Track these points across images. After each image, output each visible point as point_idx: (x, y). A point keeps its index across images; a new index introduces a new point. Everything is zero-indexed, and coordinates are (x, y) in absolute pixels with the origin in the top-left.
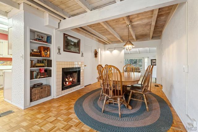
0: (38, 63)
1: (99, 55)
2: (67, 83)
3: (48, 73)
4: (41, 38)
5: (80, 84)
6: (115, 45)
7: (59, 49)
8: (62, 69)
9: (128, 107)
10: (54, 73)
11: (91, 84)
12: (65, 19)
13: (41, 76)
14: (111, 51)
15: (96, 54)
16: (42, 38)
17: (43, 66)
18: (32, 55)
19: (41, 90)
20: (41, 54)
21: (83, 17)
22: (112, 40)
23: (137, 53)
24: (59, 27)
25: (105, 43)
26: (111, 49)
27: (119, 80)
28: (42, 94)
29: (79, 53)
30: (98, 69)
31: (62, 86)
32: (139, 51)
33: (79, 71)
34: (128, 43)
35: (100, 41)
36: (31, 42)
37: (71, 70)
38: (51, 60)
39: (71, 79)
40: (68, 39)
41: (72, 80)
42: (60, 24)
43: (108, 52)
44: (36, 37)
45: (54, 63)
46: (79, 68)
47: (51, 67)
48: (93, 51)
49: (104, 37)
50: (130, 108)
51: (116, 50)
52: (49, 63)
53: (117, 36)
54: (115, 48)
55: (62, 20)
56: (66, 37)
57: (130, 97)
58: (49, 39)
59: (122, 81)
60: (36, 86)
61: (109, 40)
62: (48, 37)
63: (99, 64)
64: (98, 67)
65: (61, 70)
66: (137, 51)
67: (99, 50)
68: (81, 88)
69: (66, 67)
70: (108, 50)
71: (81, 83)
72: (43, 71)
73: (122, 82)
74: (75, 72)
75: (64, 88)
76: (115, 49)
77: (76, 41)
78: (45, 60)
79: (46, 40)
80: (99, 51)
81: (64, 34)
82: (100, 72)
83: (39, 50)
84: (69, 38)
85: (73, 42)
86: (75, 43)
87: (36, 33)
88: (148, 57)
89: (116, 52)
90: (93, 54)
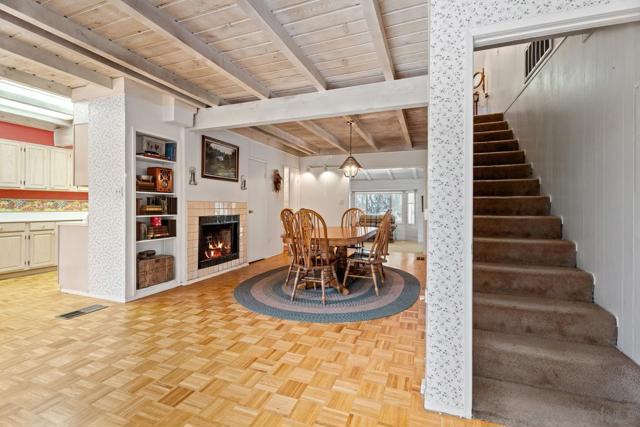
0: (148, 204)
1: (285, 184)
2: (212, 253)
3: (169, 229)
4: (154, 150)
5: (237, 257)
6: (327, 158)
7: (193, 174)
8: (198, 219)
9: (342, 292)
10: (181, 228)
11: (266, 257)
12: (208, 106)
13: (155, 233)
14: (317, 175)
15: (277, 182)
16: (157, 147)
17: (160, 213)
18: (139, 188)
19: (156, 266)
20: (156, 184)
21: (252, 109)
22: (319, 146)
23: (389, 179)
24: (194, 123)
25: (300, 154)
26: (317, 169)
27: (323, 236)
28: (158, 274)
29: (237, 181)
30: (283, 218)
31: (200, 259)
32: (392, 174)
33: (236, 226)
34: (350, 162)
35: (286, 149)
36: (137, 159)
37: (218, 223)
38: (176, 199)
39: (220, 246)
40: (211, 148)
41: (223, 247)
42: (197, 117)
43: (308, 177)
44: (145, 148)
45: (181, 206)
46: (236, 217)
47: (176, 213)
48: (270, 174)
49: (299, 140)
50: (346, 291)
51: (331, 170)
52: (172, 204)
53: (331, 139)
54: (326, 168)
55: (203, 109)
56: (208, 144)
57: (347, 272)
58: (170, 150)
59: (329, 237)
60: (144, 256)
61: (311, 145)
62: (167, 145)
63: (286, 206)
64: (283, 213)
65: (197, 221)
66: (387, 174)
67: (286, 170)
68: (240, 267)
69: (207, 214)
70: (308, 170)
71: (241, 254)
72: (159, 224)
73: (328, 240)
74: (227, 227)
75: (203, 262)
76: (326, 170)
77: (228, 151)
78: (164, 197)
79: (164, 152)
80: (286, 174)
81: (204, 137)
82: (288, 225)
83: (151, 177)
84: (213, 146)
85: (222, 154)
86: (227, 155)
87: (145, 139)
88: (415, 191)
89: (328, 176)
90: (271, 183)
